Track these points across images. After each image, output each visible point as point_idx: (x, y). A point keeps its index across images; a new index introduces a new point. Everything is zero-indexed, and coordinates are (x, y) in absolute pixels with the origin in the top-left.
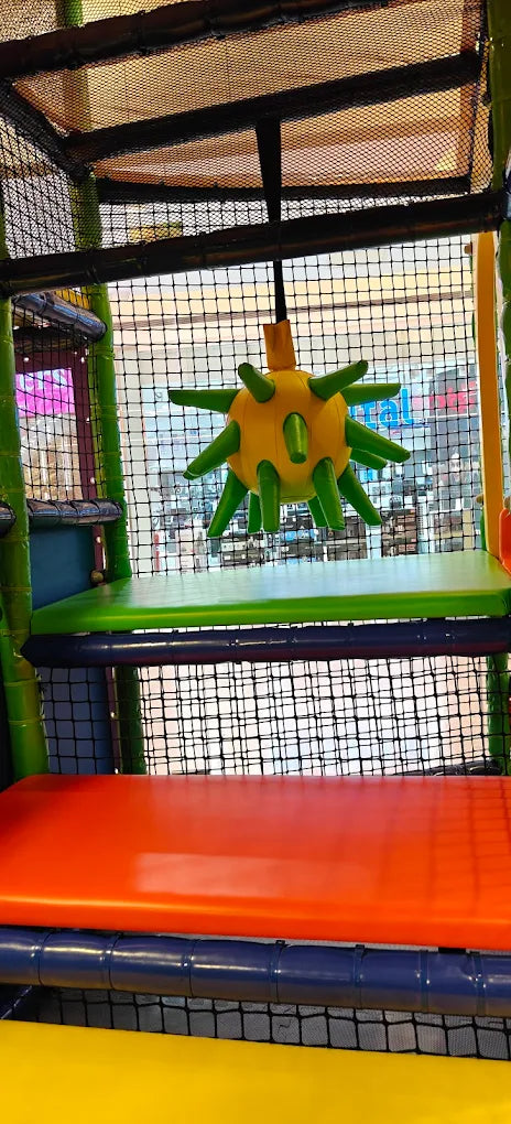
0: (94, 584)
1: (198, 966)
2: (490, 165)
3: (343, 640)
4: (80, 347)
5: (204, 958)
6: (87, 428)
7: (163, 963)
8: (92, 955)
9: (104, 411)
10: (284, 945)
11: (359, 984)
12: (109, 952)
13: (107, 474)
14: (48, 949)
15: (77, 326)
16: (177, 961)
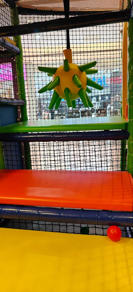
0: (17, 122)
1: (41, 213)
2: (127, 2)
3: (82, 136)
4: (13, 56)
5: (43, 212)
6: (16, 80)
7: (32, 213)
8: (15, 211)
9: (20, 74)
10: (63, 209)
11: (82, 218)
12: (18, 210)
13: (21, 92)
14: (3, 209)
15: (12, 50)
16: (36, 212)
